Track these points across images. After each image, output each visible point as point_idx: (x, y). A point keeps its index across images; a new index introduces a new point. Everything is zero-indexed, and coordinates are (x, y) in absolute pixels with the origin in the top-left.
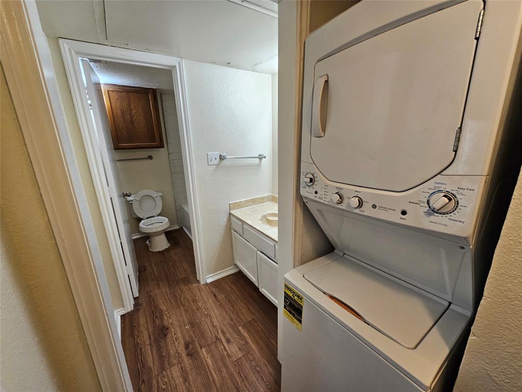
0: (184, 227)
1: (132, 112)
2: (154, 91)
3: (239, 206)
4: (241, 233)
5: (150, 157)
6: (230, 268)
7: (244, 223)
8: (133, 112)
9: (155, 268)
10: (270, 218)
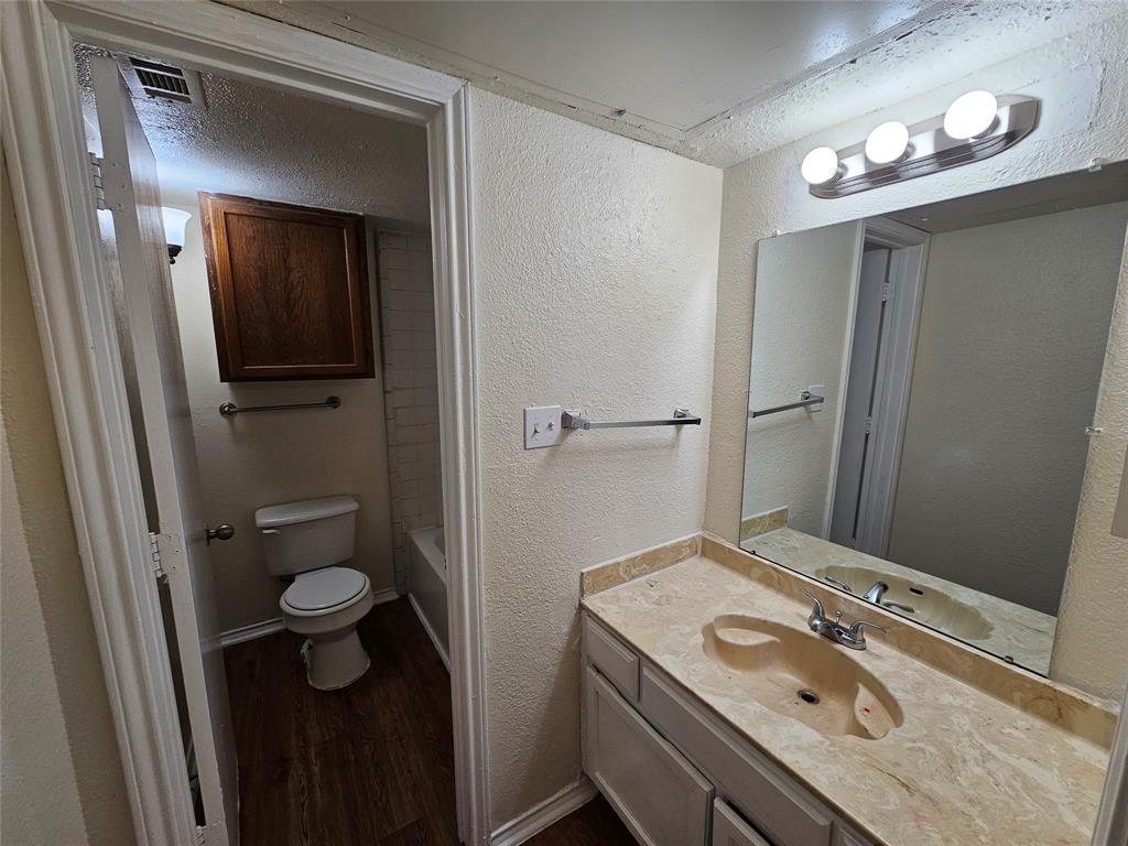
0: (411, 596)
1: (291, 275)
2: (357, 224)
3: (607, 578)
4: (631, 692)
5: (333, 402)
6: (570, 787)
7: (643, 660)
8: (295, 276)
9: (316, 769)
10: (729, 636)
